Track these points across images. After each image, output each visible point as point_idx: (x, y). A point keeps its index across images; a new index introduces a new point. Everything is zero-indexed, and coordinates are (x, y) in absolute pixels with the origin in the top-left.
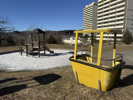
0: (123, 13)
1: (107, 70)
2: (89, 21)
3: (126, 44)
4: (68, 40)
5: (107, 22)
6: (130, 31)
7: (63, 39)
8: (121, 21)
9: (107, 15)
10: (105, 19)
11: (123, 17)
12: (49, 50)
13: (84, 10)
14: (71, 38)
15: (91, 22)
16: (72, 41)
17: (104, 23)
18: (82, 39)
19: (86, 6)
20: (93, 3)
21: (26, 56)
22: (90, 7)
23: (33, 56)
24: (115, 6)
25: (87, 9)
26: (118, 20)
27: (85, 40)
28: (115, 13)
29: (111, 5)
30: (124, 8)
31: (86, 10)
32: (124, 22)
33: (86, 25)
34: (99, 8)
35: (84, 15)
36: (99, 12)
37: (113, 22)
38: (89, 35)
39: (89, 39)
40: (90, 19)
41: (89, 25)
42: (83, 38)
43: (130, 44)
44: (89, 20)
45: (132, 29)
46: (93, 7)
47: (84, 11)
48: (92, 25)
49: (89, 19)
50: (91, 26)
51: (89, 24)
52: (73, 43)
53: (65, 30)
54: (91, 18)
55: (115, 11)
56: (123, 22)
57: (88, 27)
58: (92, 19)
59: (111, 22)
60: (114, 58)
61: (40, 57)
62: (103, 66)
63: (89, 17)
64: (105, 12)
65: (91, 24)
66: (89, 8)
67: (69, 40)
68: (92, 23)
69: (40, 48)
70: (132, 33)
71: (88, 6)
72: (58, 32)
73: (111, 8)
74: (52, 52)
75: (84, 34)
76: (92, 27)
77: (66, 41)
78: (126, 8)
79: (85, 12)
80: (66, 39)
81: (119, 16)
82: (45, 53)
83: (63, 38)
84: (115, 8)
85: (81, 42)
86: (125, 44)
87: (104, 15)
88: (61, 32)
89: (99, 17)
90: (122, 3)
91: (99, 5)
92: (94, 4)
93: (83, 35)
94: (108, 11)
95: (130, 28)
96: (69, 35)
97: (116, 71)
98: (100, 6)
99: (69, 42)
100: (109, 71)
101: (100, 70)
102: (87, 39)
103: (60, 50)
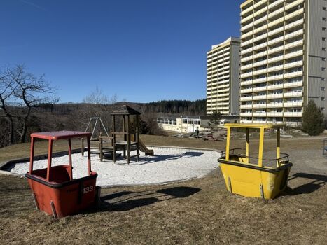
0: (300, 63)
1: (270, 171)
2: (220, 81)
3: (311, 135)
4: (171, 123)
5: (264, 84)
6: (319, 104)
7: (159, 122)
8: (296, 81)
9: (264, 67)
10: (258, 77)
11: (300, 73)
12: (144, 149)
13: (209, 55)
14: (179, 121)
15: (226, 84)
16: (182, 128)
17: (258, 85)
18: (206, 122)
19: (213, 47)
20: (229, 40)
21: (99, 162)
22: (222, 49)
23: (115, 162)
24: (281, 48)
25: (216, 54)
26: (289, 80)
27: (213, 125)
28: (280, 63)
29: (272, 47)
30: (300, 53)
31: (214, 55)
32: (304, 84)
33: (214, 90)
34: (243, 52)
35: (209, 67)
36: (243, 60)
37: (278, 84)
38: (221, 112)
39: (222, 123)
40: (222, 76)
41: (220, 89)
42: (209, 121)
43: (318, 134)
44: (221, 78)
45: (323, 99)
46: (228, 48)
47: (208, 57)
48: (228, 90)
49: (220, 76)
50: (226, 92)
51: (221, 87)
52: (184, 131)
53: (164, 102)
54: (225, 75)
55: (280, 58)
56: (300, 83)
57: (219, 93)
58: (228, 76)
59: (272, 83)
60: (278, 157)
61: (129, 163)
62: (265, 167)
63: (220, 72)
64: (257, 60)
65: (226, 88)
66: (220, 50)
67: (175, 123)
68: (228, 85)
69: (129, 144)
70: (322, 109)
71: (217, 46)
72: (147, 104)
73: (271, 51)
74: (151, 153)
75: (210, 111)
76: (228, 94)
77: (167, 127)
78: (305, 53)
79: (210, 60)
80: (167, 123)
81: (290, 70)
82: (138, 154)
83: (159, 119)
84: (281, 53)
85: (203, 129)
86: (307, 134)
87: (257, 68)
88: (153, 104)
89: (245, 71)
90: (296, 40)
91: (243, 44)
92: (232, 42)
93: (208, 113)
94: (264, 58)
95: (317, 97)
96: (172, 111)
97: (281, 173)
98: (245, 48)
99: (173, 130)
100: (272, 172)
101: (262, 172)
102: (218, 123)
103: (165, 149)
